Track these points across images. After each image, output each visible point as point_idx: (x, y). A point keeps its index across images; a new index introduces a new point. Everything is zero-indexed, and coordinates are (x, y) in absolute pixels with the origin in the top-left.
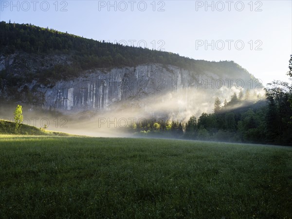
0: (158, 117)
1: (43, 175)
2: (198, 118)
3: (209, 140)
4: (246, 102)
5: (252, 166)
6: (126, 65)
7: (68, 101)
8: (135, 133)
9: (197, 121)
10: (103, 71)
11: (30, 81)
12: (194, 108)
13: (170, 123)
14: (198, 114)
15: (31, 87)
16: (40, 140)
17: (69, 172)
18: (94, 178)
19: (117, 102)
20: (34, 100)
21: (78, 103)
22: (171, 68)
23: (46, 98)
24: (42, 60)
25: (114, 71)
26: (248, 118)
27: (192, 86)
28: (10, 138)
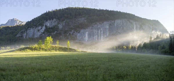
0: (125, 44)
1: (79, 68)
2: (142, 44)
3: (147, 53)
4: (162, 38)
5: (162, 64)
6: (110, 20)
7: (86, 38)
8: (115, 51)
9: (142, 46)
10: (100, 23)
11: (71, 31)
12: (141, 40)
13: (130, 46)
14: (142, 42)
15: (71, 33)
16: (77, 54)
17: (89, 67)
18: (99, 70)
19: (107, 37)
20: (73, 38)
21: (90, 38)
22: (131, 21)
23: (77, 37)
24: (74, 21)
25: (105, 23)
26: (162, 45)
27: (140, 30)
28: (66, 53)
